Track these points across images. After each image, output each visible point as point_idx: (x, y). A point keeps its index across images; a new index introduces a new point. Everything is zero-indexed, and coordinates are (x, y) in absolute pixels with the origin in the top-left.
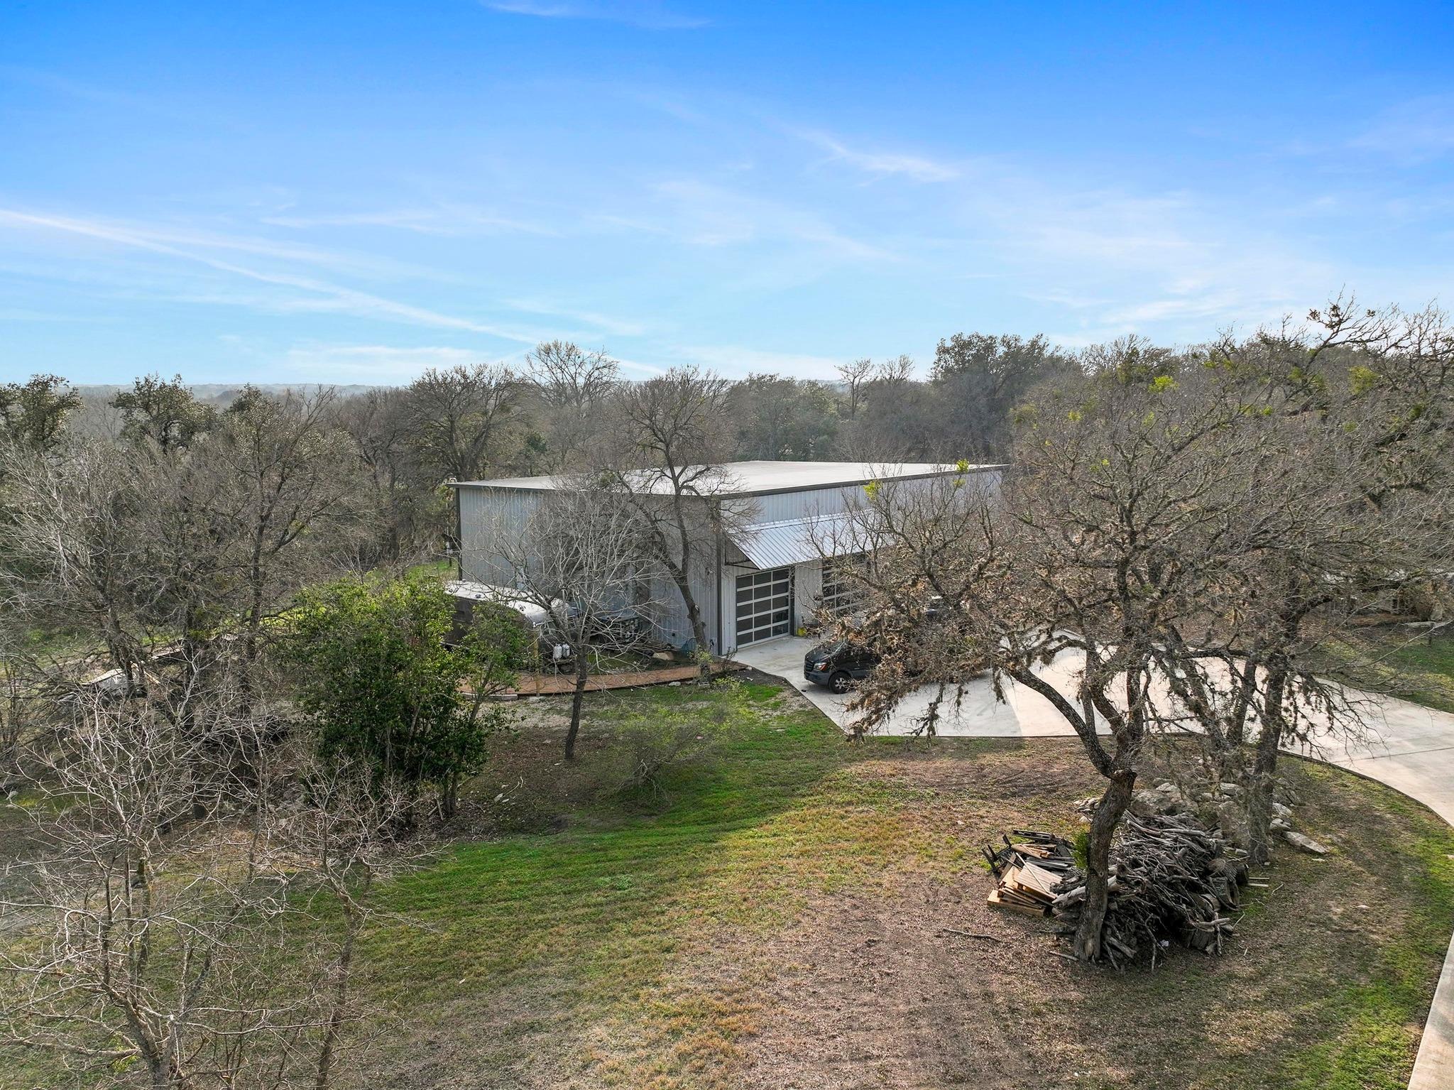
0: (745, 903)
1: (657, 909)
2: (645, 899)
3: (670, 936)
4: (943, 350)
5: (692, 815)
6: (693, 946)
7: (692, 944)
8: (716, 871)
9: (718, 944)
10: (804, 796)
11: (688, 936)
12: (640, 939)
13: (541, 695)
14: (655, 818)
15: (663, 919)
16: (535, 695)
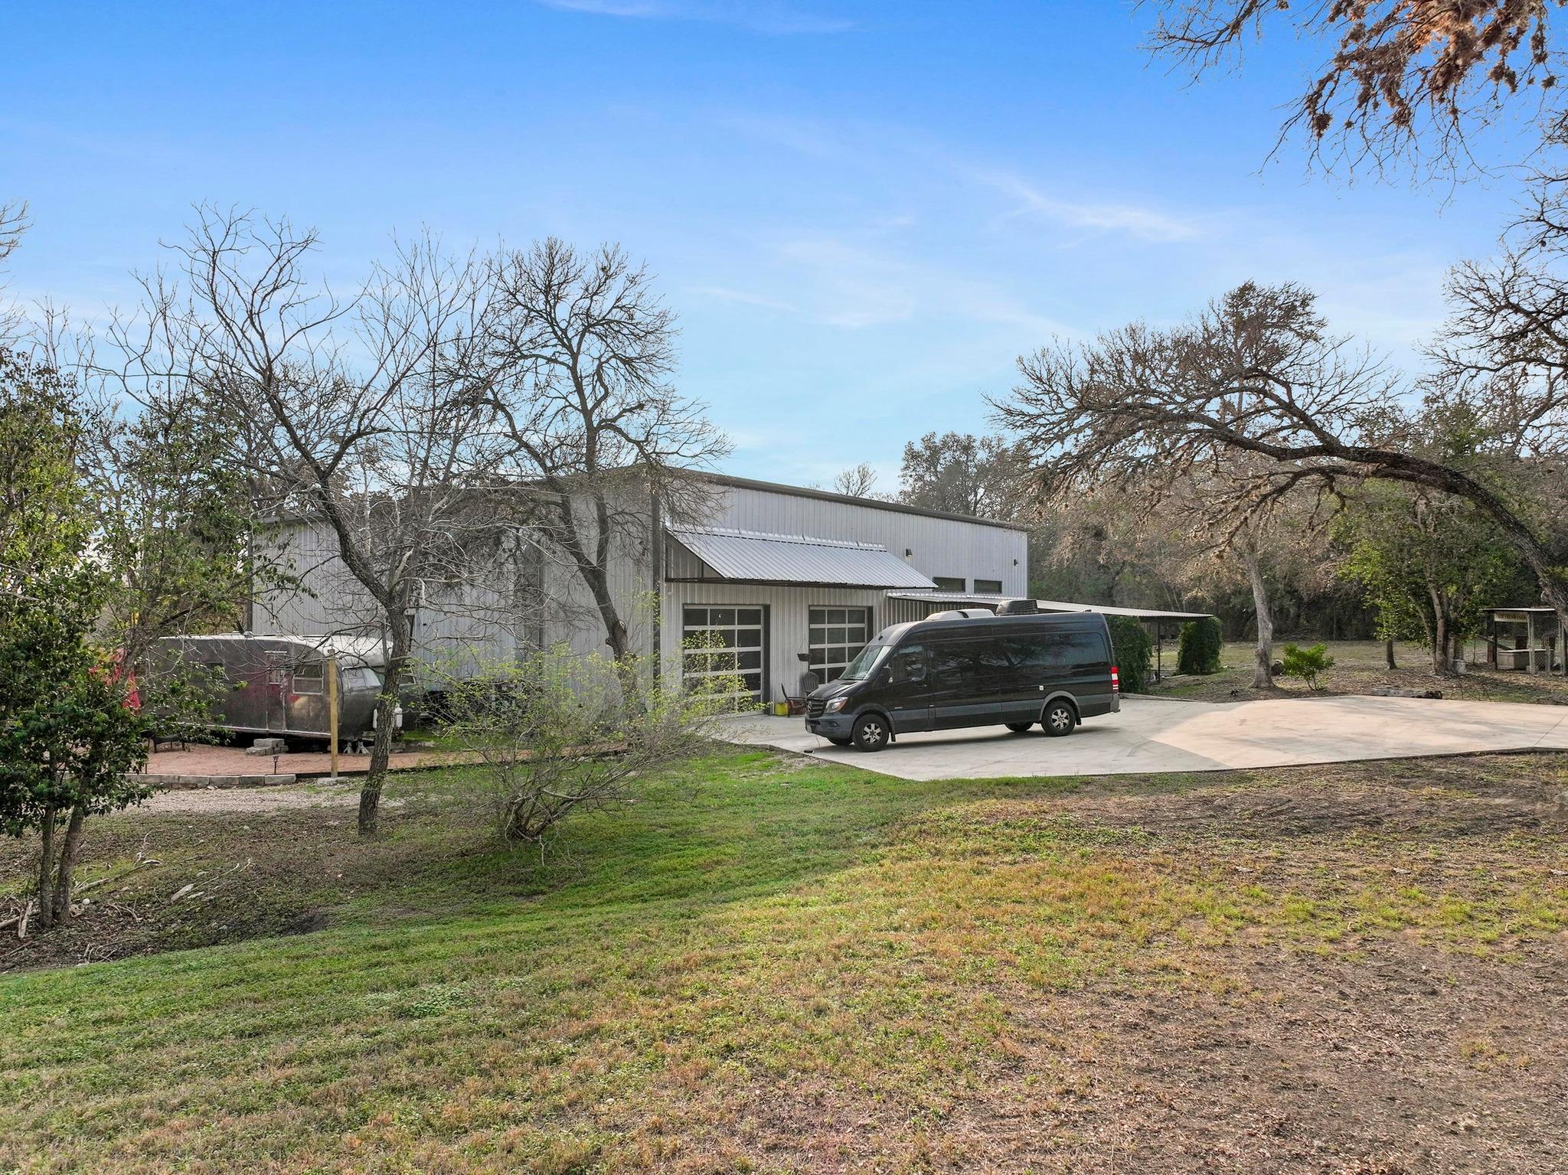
0: (822, 1021)
1: (535, 1051)
2: (499, 1033)
3: (582, 1125)
4: (913, 455)
5: (628, 889)
6: (676, 1152)
7: (668, 1142)
8: (710, 961)
9: (770, 1137)
10: (874, 846)
11: (651, 1119)
12: (466, 1142)
13: (340, 774)
14: (542, 898)
15: (562, 1076)
16: (328, 775)
